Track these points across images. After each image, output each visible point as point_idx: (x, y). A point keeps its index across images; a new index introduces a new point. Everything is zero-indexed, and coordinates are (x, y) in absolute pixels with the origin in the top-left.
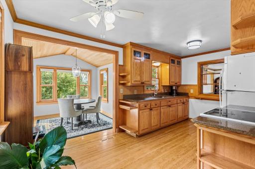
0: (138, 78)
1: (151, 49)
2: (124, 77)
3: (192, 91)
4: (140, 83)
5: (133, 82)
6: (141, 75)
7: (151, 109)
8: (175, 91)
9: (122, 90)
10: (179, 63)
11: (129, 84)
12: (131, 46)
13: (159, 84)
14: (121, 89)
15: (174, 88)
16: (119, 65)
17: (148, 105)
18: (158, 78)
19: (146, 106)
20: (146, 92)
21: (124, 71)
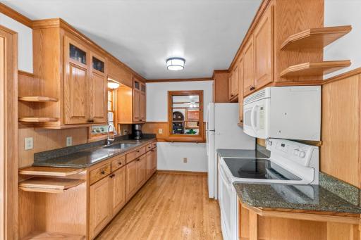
0: (81, 111)
1: (106, 54)
2: (36, 106)
3: (161, 131)
4: (84, 121)
5: (68, 121)
6: (86, 103)
7: (112, 175)
8: (138, 133)
9: (29, 142)
10: (144, 88)
11: (58, 125)
12: (63, 31)
13: (114, 122)
14: (26, 140)
15: (137, 127)
16: (20, 73)
17: (106, 168)
18: (112, 111)
19: (103, 173)
20: (93, 139)
21: (37, 90)
